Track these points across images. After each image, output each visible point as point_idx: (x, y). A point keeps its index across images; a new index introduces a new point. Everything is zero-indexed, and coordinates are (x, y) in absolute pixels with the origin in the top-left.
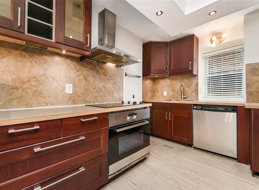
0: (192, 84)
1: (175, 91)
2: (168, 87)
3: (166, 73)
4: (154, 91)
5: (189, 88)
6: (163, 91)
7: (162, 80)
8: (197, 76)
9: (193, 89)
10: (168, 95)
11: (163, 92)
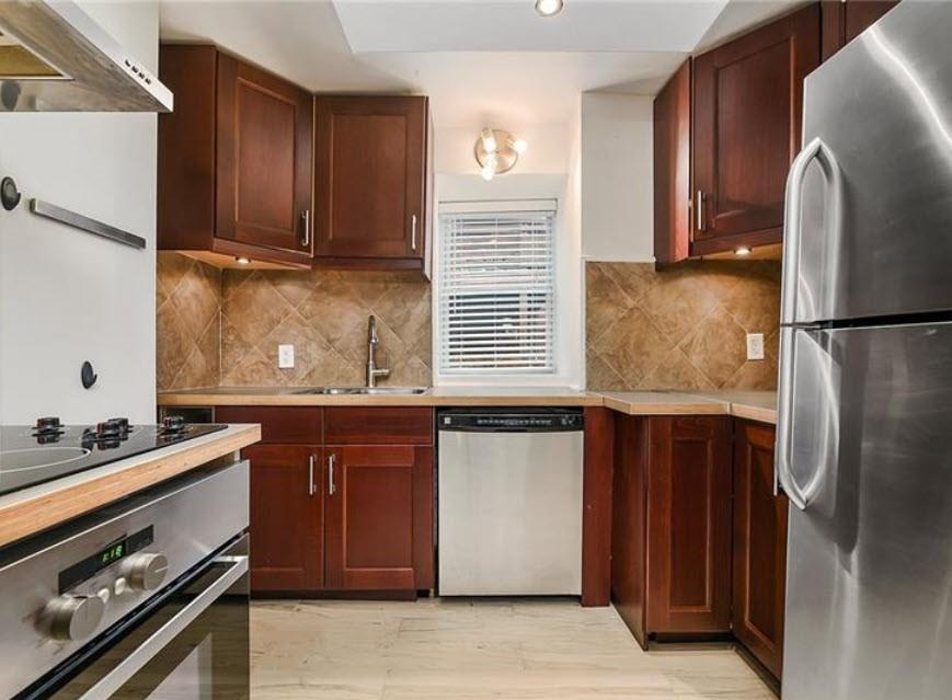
0: (407, 320)
1: (337, 344)
2: (303, 325)
3: (301, 248)
4: (224, 345)
5: (394, 335)
6: (276, 345)
7: (267, 283)
8: (427, 287)
9: (412, 340)
10: (302, 367)
11: (277, 350)
